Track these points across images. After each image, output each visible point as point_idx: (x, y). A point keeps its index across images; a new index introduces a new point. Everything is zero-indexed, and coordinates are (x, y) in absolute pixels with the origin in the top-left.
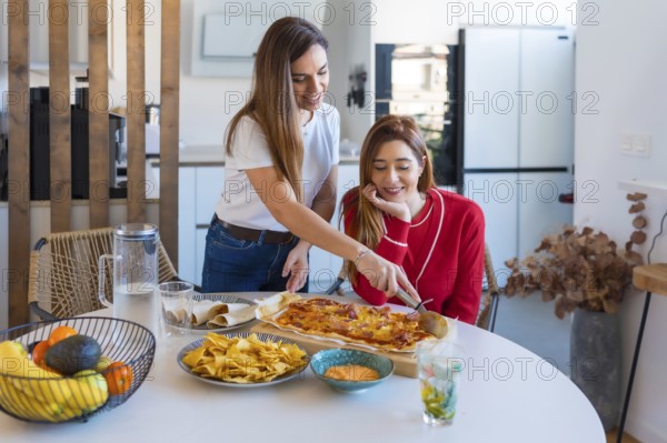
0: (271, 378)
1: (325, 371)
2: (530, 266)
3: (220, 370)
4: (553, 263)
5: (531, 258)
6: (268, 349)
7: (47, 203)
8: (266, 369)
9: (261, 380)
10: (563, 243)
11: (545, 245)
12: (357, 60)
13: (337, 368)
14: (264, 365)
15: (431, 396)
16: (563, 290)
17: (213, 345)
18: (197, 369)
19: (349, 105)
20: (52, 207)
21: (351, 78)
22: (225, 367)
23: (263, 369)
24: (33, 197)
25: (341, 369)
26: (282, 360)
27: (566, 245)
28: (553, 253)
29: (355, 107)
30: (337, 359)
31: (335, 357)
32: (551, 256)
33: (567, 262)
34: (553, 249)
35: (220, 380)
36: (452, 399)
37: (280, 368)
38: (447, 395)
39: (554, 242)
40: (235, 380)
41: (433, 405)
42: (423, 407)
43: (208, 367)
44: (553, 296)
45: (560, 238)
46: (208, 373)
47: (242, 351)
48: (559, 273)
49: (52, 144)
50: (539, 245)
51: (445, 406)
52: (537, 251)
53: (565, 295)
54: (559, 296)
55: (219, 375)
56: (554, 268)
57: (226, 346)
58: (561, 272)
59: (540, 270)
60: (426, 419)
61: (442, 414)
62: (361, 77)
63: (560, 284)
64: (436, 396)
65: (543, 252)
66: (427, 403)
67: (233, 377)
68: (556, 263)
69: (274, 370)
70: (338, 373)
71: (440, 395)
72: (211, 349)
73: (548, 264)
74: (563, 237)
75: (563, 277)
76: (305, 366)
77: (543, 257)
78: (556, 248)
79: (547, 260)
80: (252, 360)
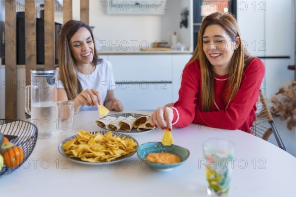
0: (110, 160)
1: (147, 155)
2: (273, 102)
3: (81, 153)
4: (286, 100)
5: (274, 98)
6: (113, 141)
7: (24, 66)
8: (109, 154)
9: (105, 160)
10: (291, 89)
11: (281, 91)
12: (184, 6)
13: (154, 154)
14: (108, 150)
15: (212, 176)
16: (292, 114)
17: (81, 138)
18: (68, 152)
19: (181, 27)
20: (26, 68)
21: (182, 14)
22: (84, 151)
23: (107, 153)
24: (18, 63)
25: (157, 155)
26: (121, 148)
27: (293, 90)
28: (285, 95)
29: (184, 28)
30: (156, 148)
31: (154, 147)
32: (285, 97)
33: (294, 100)
34: (285, 93)
35: (79, 159)
36: (227, 180)
37: (118, 153)
38: (223, 177)
39: (286, 89)
40: (89, 160)
41: (214, 183)
42: (207, 184)
43: (73, 151)
44: (286, 118)
45: (289, 87)
46: (73, 155)
47: (97, 142)
48: (289, 106)
49: (26, 36)
50: (278, 91)
51: (222, 184)
52: (277, 94)
53: (292, 117)
54: (289, 118)
55: (80, 156)
56: (286, 103)
57: (88, 138)
58: (290, 105)
59: (278, 105)
60: (209, 192)
61: (220, 189)
62: (186, 13)
63: (290, 112)
64: (216, 176)
65: (280, 95)
66: (210, 181)
67: (88, 157)
68: (288, 100)
69: (115, 154)
70: (154, 157)
71: (218, 176)
72: (79, 140)
73: (283, 101)
74: (291, 87)
75: (291, 107)
76: (134, 153)
77: (280, 97)
78: (287, 92)
79: (283, 99)
80: (101, 148)
